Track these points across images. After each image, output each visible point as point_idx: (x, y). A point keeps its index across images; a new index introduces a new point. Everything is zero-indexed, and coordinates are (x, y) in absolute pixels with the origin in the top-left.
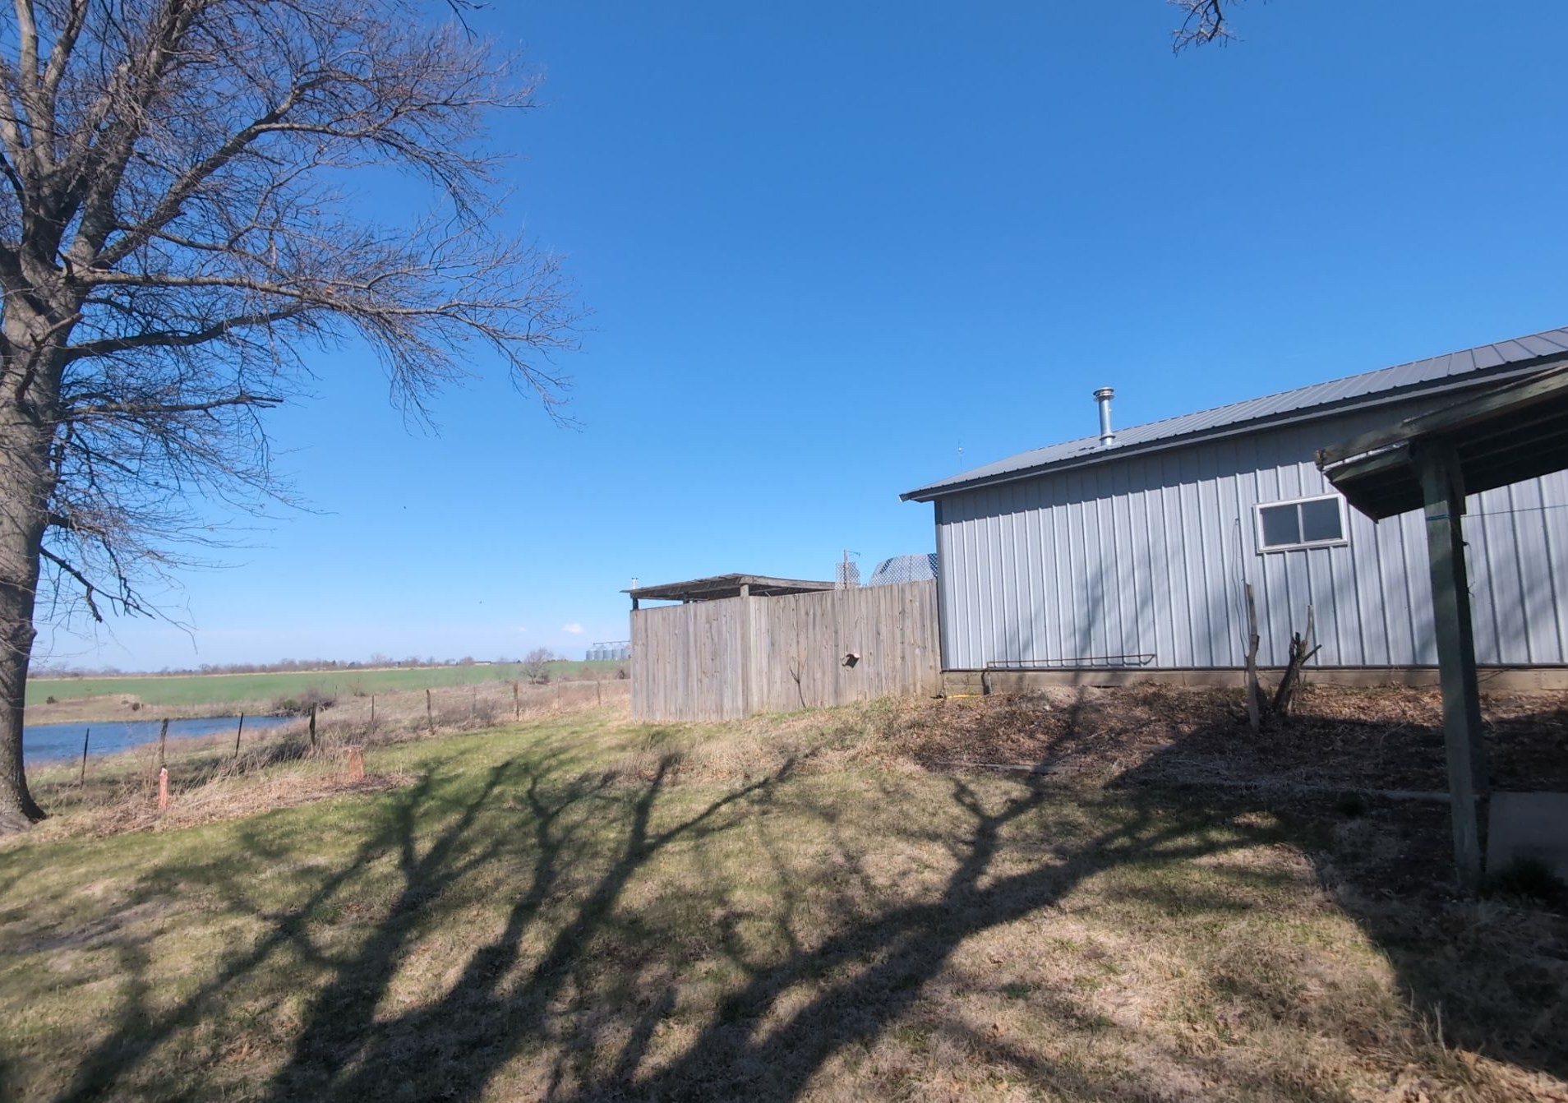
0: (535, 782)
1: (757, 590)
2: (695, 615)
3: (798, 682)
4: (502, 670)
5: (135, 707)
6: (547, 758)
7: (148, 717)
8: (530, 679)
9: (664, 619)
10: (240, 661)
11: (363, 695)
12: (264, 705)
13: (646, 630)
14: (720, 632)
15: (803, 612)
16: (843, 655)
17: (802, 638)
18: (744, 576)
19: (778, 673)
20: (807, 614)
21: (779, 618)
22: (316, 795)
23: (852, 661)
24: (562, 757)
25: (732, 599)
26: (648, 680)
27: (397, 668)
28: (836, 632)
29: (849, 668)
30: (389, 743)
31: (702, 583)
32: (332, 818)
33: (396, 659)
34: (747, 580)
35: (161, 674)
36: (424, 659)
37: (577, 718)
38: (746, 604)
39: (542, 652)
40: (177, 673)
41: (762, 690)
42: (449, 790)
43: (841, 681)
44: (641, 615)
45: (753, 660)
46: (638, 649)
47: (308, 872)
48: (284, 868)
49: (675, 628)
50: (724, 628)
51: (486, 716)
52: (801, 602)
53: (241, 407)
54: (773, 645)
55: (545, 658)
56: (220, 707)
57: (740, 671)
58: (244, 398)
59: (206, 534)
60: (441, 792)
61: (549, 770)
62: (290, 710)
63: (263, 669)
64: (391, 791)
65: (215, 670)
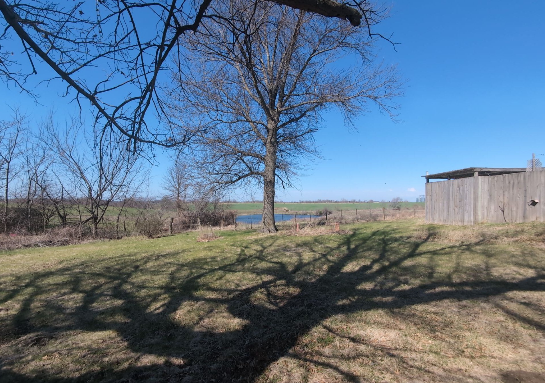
0: (385, 236)
1: (483, 173)
2: (453, 185)
3: (503, 211)
4: (383, 205)
5: (287, 211)
6: (392, 230)
7: (289, 214)
8: (393, 208)
9: (439, 186)
10: (308, 200)
11: (339, 211)
12: (314, 212)
13: (432, 190)
14: (463, 191)
15: (507, 182)
16: (529, 200)
17: (506, 193)
18: (476, 168)
19: (492, 207)
20: (509, 183)
21: (494, 185)
22: (328, 233)
23: (534, 203)
24: (396, 231)
25: (470, 178)
26: (432, 209)
27: (349, 203)
28: (526, 191)
29: (532, 206)
30: (347, 223)
31: (456, 172)
32: (332, 238)
33: (349, 200)
34: (477, 170)
35: (291, 203)
36: (357, 200)
37: (405, 221)
38: (477, 179)
39: (398, 198)
40: (294, 203)
41: (483, 214)
42: (361, 236)
43: (527, 212)
44: (430, 185)
45: (479, 202)
46: (429, 197)
47: (327, 247)
48: (323, 246)
49: (444, 189)
50: (466, 189)
51: (375, 218)
52: (507, 178)
53: (309, 133)
54: (490, 196)
55: (399, 201)
56: (304, 212)
57: (472, 206)
58: (310, 131)
59: (303, 167)
60: (358, 236)
61: (391, 234)
62: (321, 214)
63: (314, 202)
64: (345, 234)
65: (303, 202)
